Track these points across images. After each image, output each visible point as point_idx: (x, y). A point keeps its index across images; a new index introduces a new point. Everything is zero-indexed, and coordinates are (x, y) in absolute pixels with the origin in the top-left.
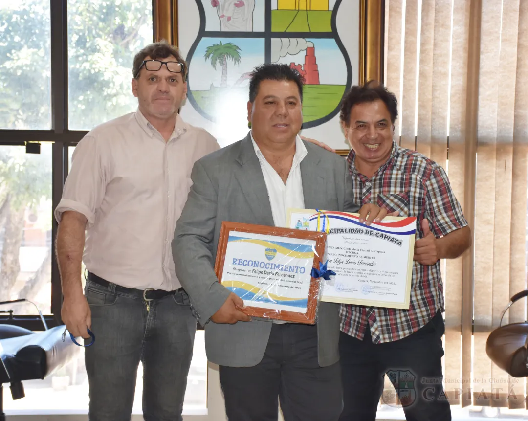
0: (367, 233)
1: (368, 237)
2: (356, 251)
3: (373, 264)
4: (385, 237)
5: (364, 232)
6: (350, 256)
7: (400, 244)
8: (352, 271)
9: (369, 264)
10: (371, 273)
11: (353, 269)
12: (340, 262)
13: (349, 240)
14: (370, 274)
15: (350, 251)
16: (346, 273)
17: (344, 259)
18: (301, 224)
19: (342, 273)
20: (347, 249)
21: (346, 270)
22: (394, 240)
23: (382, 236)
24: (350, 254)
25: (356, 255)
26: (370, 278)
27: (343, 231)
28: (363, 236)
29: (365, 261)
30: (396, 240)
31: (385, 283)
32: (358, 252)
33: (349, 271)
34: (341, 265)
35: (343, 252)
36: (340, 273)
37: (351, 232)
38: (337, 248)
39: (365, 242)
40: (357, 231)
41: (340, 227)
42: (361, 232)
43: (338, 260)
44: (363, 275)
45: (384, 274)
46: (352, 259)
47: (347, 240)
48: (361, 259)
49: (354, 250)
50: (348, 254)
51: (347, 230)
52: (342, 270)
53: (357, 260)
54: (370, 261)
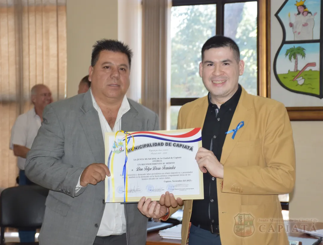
0: (166, 144)
1: (168, 147)
2: (160, 160)
3: (173, 168)
4: (180, 146)
5: (165, 144)
6: (156, 164)
7: (192, 150)
8: (159, 175)
9: (170, 168)
10: (173, 174)
11: (159, 174)
12: (149, 169)
13: (154, 152)
14: (171, 176)
15: (156, 160)
16: (154, 177)
17: (151, 167)
18: (117, 144)
19: (151, 178)
20: (153, 159)
21: (154, 175)
22: (187, 147)
23: (178, 145)
24: (156, 162)
25: (160, 162)
26: (172, 178)
27: (148, 145)
28: (164, 147)
29: (167, 166)
30: (189, 147)
31: (184, 181)
32: (161, 160)
33: (156, 175)
34: (150, 172)
35: (151, 161)
36: (149, 178)
37: (155, 145)
38: (146, 159)
39: (166, 152)
40: (159, 144)
41: (146, 143)
42: (162, 144)
43: (147, 168)
44: (167, 177)
45: (182, 174)
46: (158, 166)
47: (152, 152)
48: (164, 165)
49: (158, 159)
50: (154, 162)
51: (152, 145)
52: (151, 175)
53: (161, 166)
54: (171, 166)
